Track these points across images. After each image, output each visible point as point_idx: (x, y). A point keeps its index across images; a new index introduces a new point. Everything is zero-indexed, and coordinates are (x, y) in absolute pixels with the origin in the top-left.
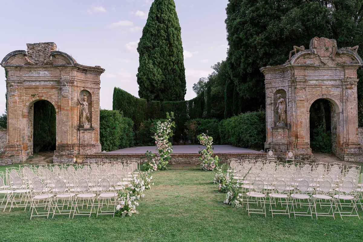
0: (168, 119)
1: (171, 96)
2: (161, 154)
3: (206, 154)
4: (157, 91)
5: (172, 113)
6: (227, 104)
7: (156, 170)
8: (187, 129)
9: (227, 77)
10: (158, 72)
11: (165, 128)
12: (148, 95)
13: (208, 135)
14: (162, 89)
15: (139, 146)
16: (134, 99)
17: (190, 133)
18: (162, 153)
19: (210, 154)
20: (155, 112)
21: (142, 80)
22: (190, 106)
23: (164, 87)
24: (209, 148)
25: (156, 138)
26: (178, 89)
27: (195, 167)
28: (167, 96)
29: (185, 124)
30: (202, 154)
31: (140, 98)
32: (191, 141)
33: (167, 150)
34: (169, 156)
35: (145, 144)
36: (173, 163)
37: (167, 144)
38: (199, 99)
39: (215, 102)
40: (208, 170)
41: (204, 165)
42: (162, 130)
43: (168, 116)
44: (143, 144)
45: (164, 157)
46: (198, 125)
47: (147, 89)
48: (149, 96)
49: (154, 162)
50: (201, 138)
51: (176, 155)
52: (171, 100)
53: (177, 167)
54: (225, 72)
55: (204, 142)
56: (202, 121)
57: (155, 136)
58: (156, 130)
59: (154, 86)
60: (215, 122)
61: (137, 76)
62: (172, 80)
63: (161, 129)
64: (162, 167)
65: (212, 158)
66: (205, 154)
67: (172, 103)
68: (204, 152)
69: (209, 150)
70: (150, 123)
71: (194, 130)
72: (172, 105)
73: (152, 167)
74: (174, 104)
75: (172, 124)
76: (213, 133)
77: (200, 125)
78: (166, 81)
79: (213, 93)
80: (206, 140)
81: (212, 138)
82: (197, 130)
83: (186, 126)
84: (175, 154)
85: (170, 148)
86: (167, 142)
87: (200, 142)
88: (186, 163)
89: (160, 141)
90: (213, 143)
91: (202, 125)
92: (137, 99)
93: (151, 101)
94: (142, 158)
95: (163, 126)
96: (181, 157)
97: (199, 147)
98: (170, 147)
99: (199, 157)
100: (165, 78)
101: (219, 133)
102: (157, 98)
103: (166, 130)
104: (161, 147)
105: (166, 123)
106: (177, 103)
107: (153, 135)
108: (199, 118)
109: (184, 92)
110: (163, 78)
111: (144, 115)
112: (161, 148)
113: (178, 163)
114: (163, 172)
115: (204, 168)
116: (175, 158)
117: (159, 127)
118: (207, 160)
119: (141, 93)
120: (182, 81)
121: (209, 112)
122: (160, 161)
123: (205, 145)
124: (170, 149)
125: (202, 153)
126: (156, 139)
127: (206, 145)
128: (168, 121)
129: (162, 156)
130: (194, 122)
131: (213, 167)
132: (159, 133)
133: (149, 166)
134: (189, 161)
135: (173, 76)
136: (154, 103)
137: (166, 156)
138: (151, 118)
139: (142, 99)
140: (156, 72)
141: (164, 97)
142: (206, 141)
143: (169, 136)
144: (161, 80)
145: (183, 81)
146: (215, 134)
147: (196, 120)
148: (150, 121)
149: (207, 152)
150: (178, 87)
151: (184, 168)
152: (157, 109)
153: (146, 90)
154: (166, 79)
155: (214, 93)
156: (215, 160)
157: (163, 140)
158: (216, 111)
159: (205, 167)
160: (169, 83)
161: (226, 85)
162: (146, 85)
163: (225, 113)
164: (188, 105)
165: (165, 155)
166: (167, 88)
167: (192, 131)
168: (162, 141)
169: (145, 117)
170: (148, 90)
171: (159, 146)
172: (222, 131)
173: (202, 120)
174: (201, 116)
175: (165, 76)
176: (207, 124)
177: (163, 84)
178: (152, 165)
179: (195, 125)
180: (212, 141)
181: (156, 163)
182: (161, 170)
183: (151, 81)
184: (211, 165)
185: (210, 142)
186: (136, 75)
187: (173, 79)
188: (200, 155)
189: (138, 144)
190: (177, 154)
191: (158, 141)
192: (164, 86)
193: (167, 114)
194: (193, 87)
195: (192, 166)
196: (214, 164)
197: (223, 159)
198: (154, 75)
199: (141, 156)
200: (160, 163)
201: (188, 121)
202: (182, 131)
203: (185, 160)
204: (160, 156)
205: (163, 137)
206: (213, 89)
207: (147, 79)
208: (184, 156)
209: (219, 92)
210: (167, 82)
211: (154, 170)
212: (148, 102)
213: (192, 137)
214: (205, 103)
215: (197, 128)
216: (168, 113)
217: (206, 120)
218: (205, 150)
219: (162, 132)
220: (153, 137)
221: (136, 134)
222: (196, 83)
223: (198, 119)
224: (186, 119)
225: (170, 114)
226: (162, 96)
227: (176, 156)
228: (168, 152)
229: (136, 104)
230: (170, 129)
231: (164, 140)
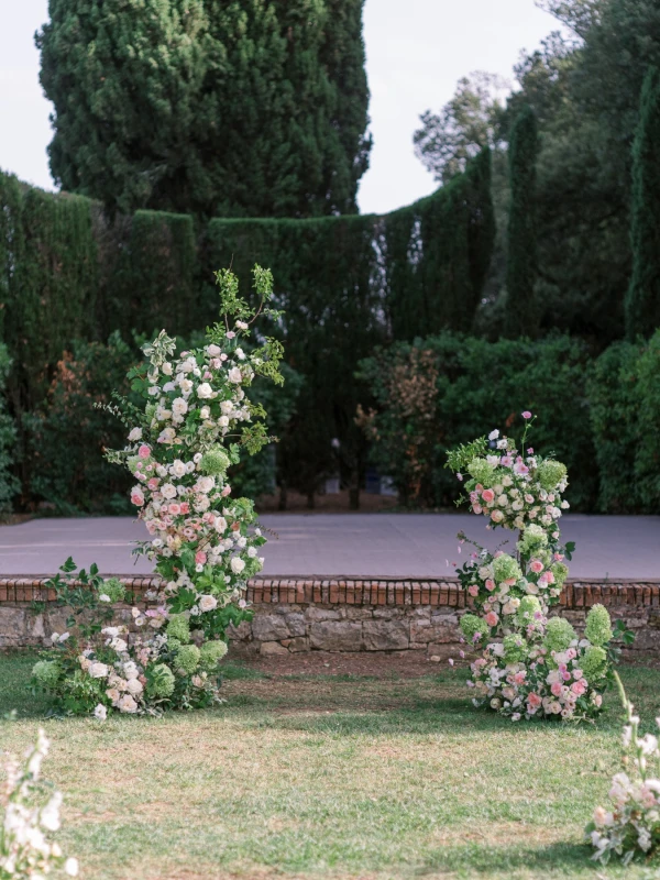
0: (232, 326)
1: (270, 181)
2: (171, 586)
3: (518, 591)
4: (170, 147)
5: (263, 275)
6: (645, 239)
7: (128, 705)
8: (371, 403)
9: (645, 58)
10: (181, 13)
11: (206, 391)
12: (111, 172)
13: (527, 446)
14: (210, 131)
15: (48, 514)
16: (14, 194)
17: (392, 433)
18: (183, 578)
19: (548, 591)
20: (155, 287)
21: (69, 65)
22: (397, 251)
23: (223, 122)
24: (534, 546)
25: (140, 462)
26: (316, 134)
27: (427, 688)
28: (240, 179)
29: (359, 369)
30: (484, 592)
31: (56, 190)
32: (397, 485)
33: (223, 555)
34: (234, 602)
35: (87, 503)
36: (270, 648)
37: (220, 509)
38: (456, 200)
39: (561, 229)
40: (533, 719)
41: (495, 674)
42: (180, 405)
43: (231, 301)
44: (75, 501)
45: (195, 611)
46: (444, 380)
47: (105, 130)
48: (119, 180)
49: (120, 646)
50: (476, 465)
51: (288, 590)
52: (267, 210)
53: (296, 680)
54: (633, 24)
55: (503, 500)
56: (476, 348)
57: (128, 449)
58: (142, 407)
59: (149, 110)
60: (562, 357)
61: (44, 39)
62: (278, 70)
63: (177, 393)
64: (177, 685)
65: (560, 623)
66: (505, 588)
67: (271, 226)
68: (502, 575)
69: (535, 564)
70: (123, 362)
71: (418, 412)
72: (272, 242)
73: (104, 684)
74: (286, 233)
75: (258, 361)
76: (548, 435)
77: (463, 381)
78: (237, 78)
79: (550, 166)
80: (517, 483)
81: (561, 467)
82: (438, 413)
83: (364, 385)
84: (284, 583)
85: (242, 542)
86: (217, 496)
87: (474, 497)
88: (363, 649)
89: (169, 490)
90: (566, 505)
91: (475, 376)
92: (34, 196)
93: (132, 213)
94: (36, 611)
95: (190, 376)
96: (323, 605)
97: (462, 537)
98: (244, 534)
99: (457, 607)
100: (229, 54)
101: (593, 435)
102: (172, 190)
103: (214, 405)
104: (174, 534)
105: (213, 349)
106: (306, 230)
107: (120, 439)
108: (455, 328)
109: (352, 152)
110: (212, 57)
111: (85, 303)
112: (178, 540)
113: (306, 650)
114: (184, 726)
115: (503, 699)
116: (285, 609)
117: (162, 379)
118: (524, 635)
119: (69, 159)
120: (341, 84)
121: (520, 292)
122: (163, 639)
123: (511, 518)
124: (244, 551)
125: (481, 583)
126: (138, 474)
127: (519, 521)
128: (231, 334)
129: (179, 601)
130: (420, 355)
131: (572, 695)
132: (162, 427)
133: (78, 673)
134: (384, 637)
135: (284, 43)
136: (152, 226)
137: (208, 603)
138: (131, 326)
139: (76, 197)
140: (171, 14)
141: (218, 187)
142: (514, 492)
143: (234, 447)
144: (202, 71)
145: (350, 83)
146: (558, 438)
147: (432, 346)
148: (122, 346)
149: (519, 573)
150: (315, 121)
151: (347, 691)
152: (172, 263)
153: (100, 138)
154: (236, 62)
155: (554, 172)
156: (584, 643)
157: (189, 481)
158: (564, 291)
159: (509, 694)
160: (254, 93)
161: (644, 111)
162: (97, 105)
163: (628, 301)
164: (379, 242)
165: (207, 590)
166: (238, 126)
167: (405, 421)
168: (182, 490)
169: (90, 320)
170: (114, 136)
171: (162, 524)
172: (610, 422)
173: (474, 344)
174: (464, 321)
175: (232, 47)
176: (508, 369)
177: (213, 100)
178: (99, 670)
179: (429, 380)
180: (564, 496)
181: (132, 652)
182: (171, 705)
183: (132, 79)
184: (554, 678)
185: (544, 497)
186: (36, 36)
187: (284, 65)
188: (469, 592)
189: (38, 498)
190: (296, 578)
191: (152, 486)
192: (223, 112)
193: (220, 279)
194: (419, 137)
195: (409, 675)
196: (578, 673)
197: (637, 623)
198: (156, 36)
199: (36, 596)
200: (167, 657)
201: (377, 348)
202: (341, 417)
203: (357, 626)
204: (169, 601)
205: (187, 456)
206: (554, 146)
207: (104, 61)
208: (351, 600)
209: (593, 163)
210: (241, 84)
211: (116, 709)
212: (112, 219)
213: (408, 458)
214: (495, 231)
215: (441, 394)
216: (228, 280)
217: (504, 344)
218: (505, 559)
219: (186, 416)
220: (114, 457)
221: (25, 434)
222: (437, 111)
223: (445, 340)
224: (363, 341)
225: (247, 290)
226: (205, 181)
227: (292, 597)
228: (229, 572)
229: (26, 230)
230: (242, 394)
231: (201, 479)
